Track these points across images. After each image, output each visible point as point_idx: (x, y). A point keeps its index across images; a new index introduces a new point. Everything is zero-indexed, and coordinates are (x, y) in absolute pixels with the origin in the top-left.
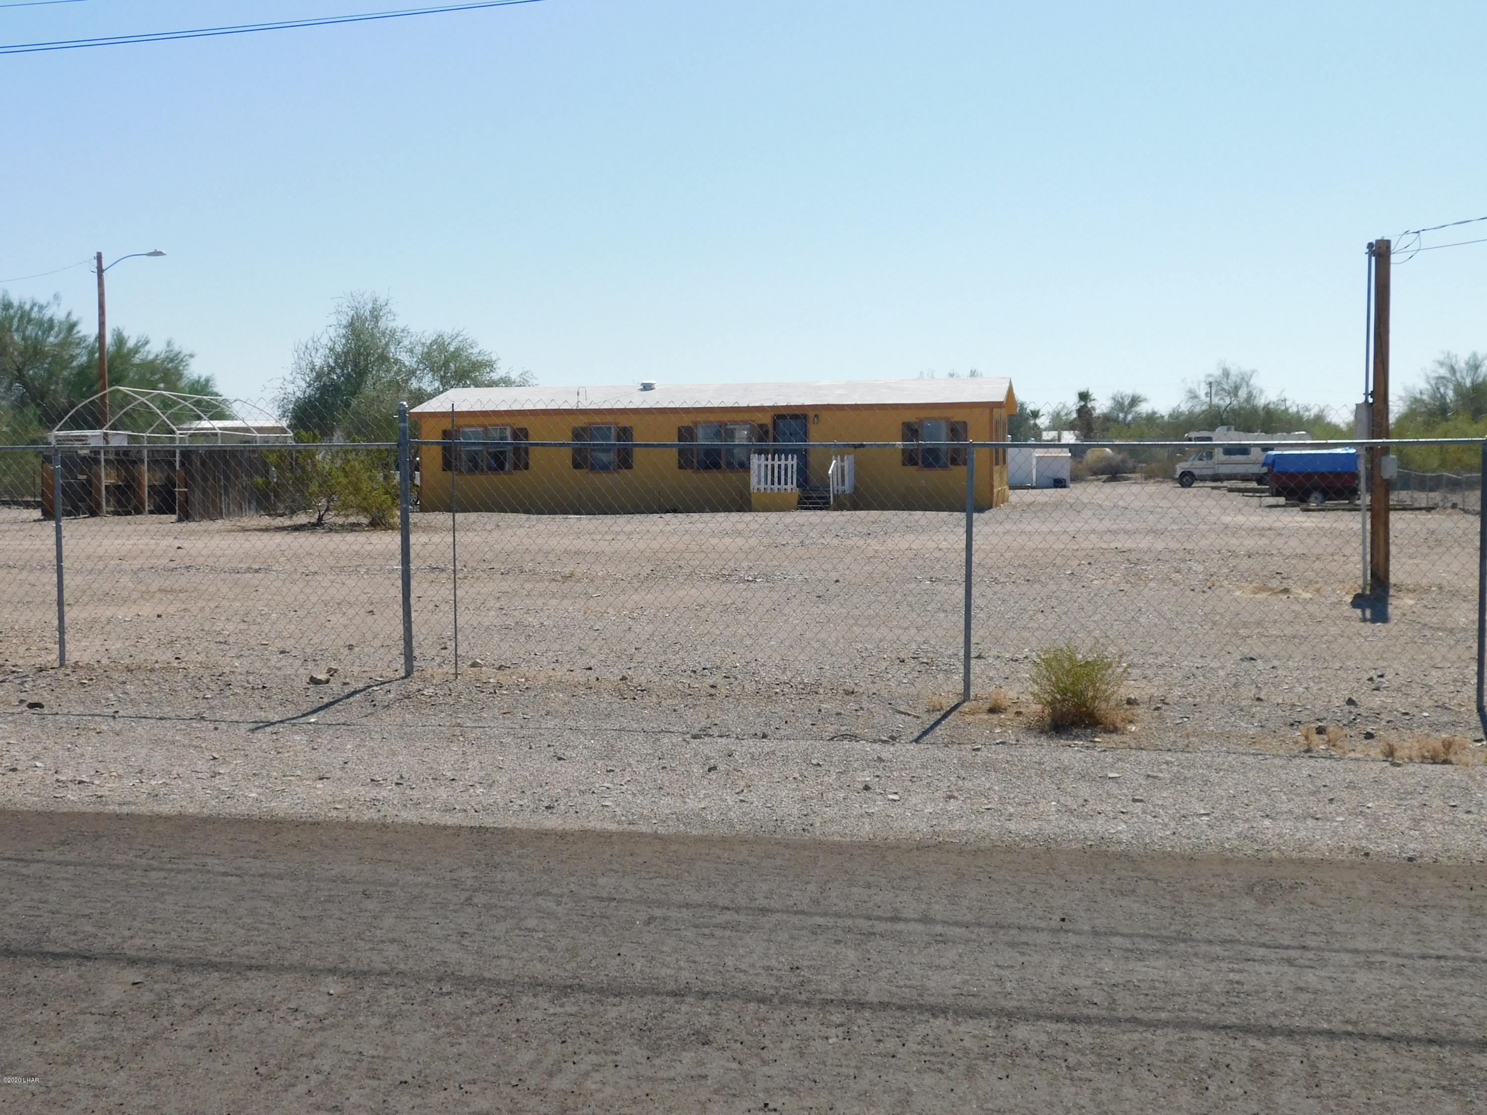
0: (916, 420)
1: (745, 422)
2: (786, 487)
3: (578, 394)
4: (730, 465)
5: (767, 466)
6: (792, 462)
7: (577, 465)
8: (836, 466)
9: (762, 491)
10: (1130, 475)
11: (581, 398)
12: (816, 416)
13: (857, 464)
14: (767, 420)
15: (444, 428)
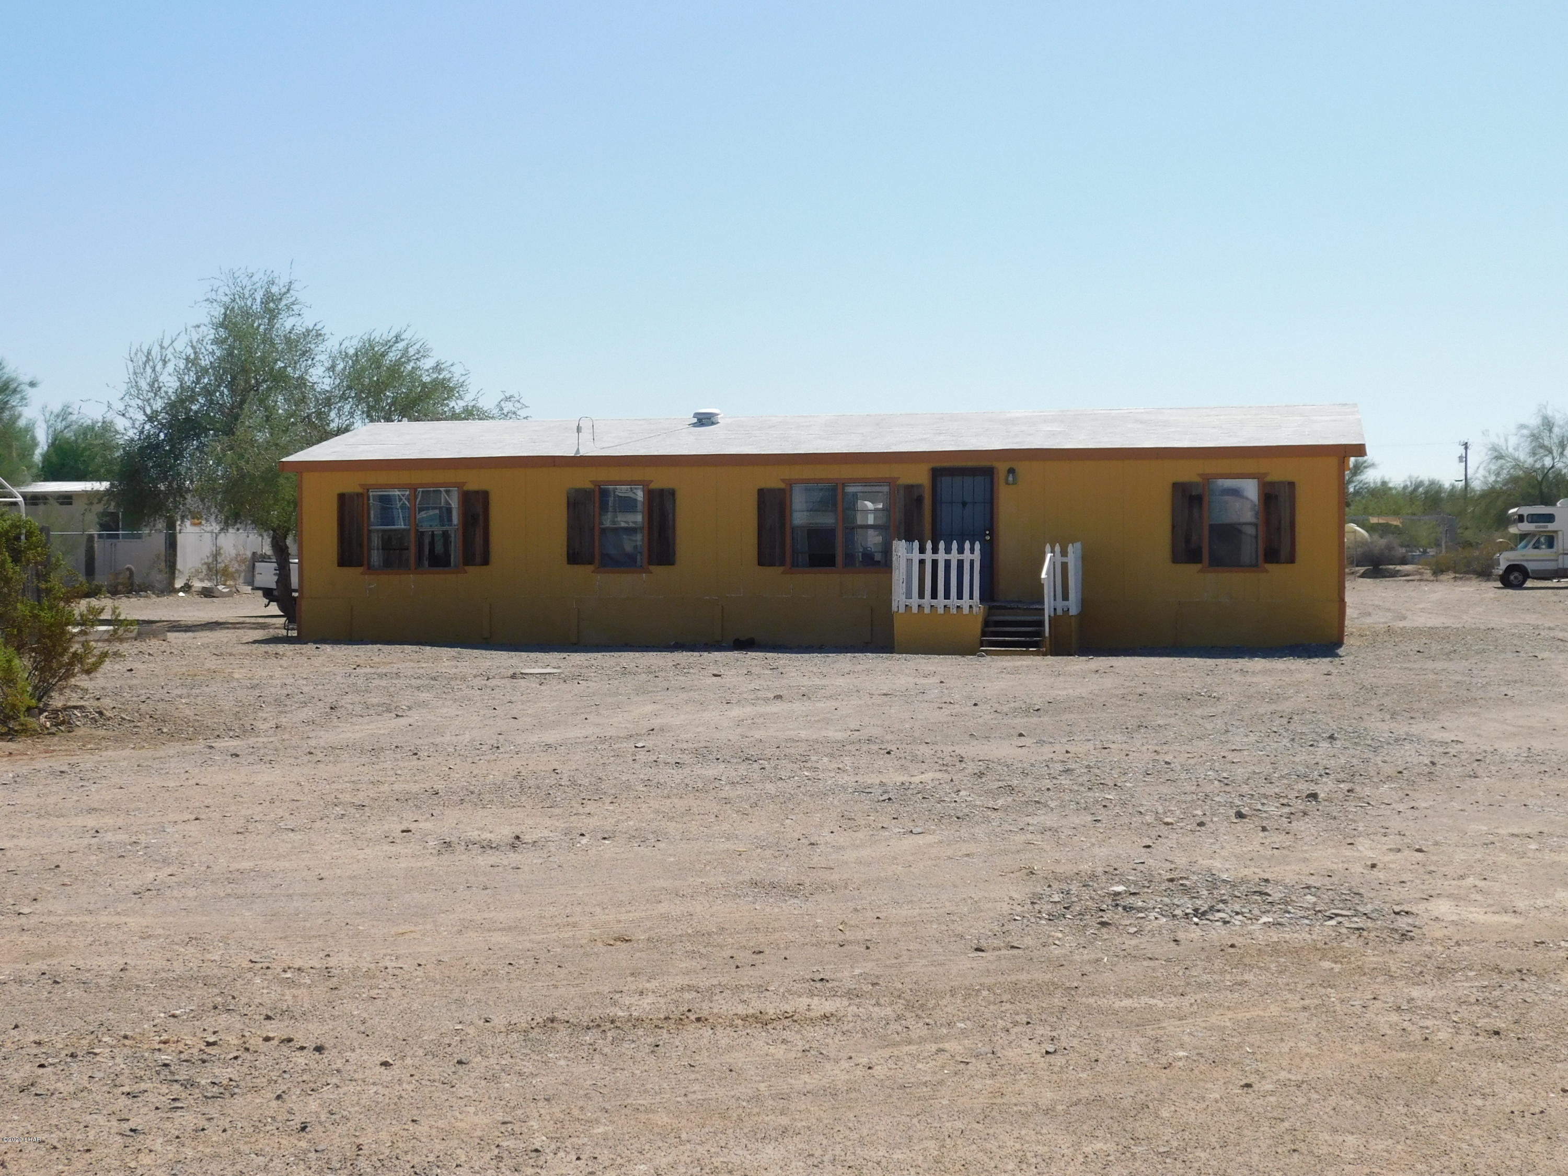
0: (1198, 479)
1: (878, 482)
2: (959, 603)
3: (579, 429)
4: (850, 559)
5: (922, 562)
6: (972, 555)
7: (574, 558)
8: (1053, 563)
9: (915, 610)
10: (1398, 568)
11: (586, 435)
12: (1011, 471)
13: (1086, 559)
14: (920, 476)
15: (341, 491)
